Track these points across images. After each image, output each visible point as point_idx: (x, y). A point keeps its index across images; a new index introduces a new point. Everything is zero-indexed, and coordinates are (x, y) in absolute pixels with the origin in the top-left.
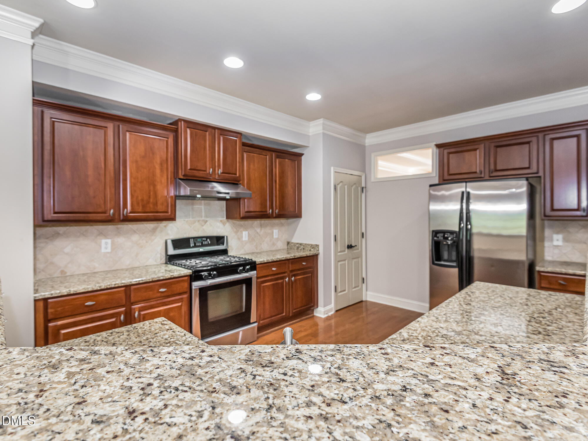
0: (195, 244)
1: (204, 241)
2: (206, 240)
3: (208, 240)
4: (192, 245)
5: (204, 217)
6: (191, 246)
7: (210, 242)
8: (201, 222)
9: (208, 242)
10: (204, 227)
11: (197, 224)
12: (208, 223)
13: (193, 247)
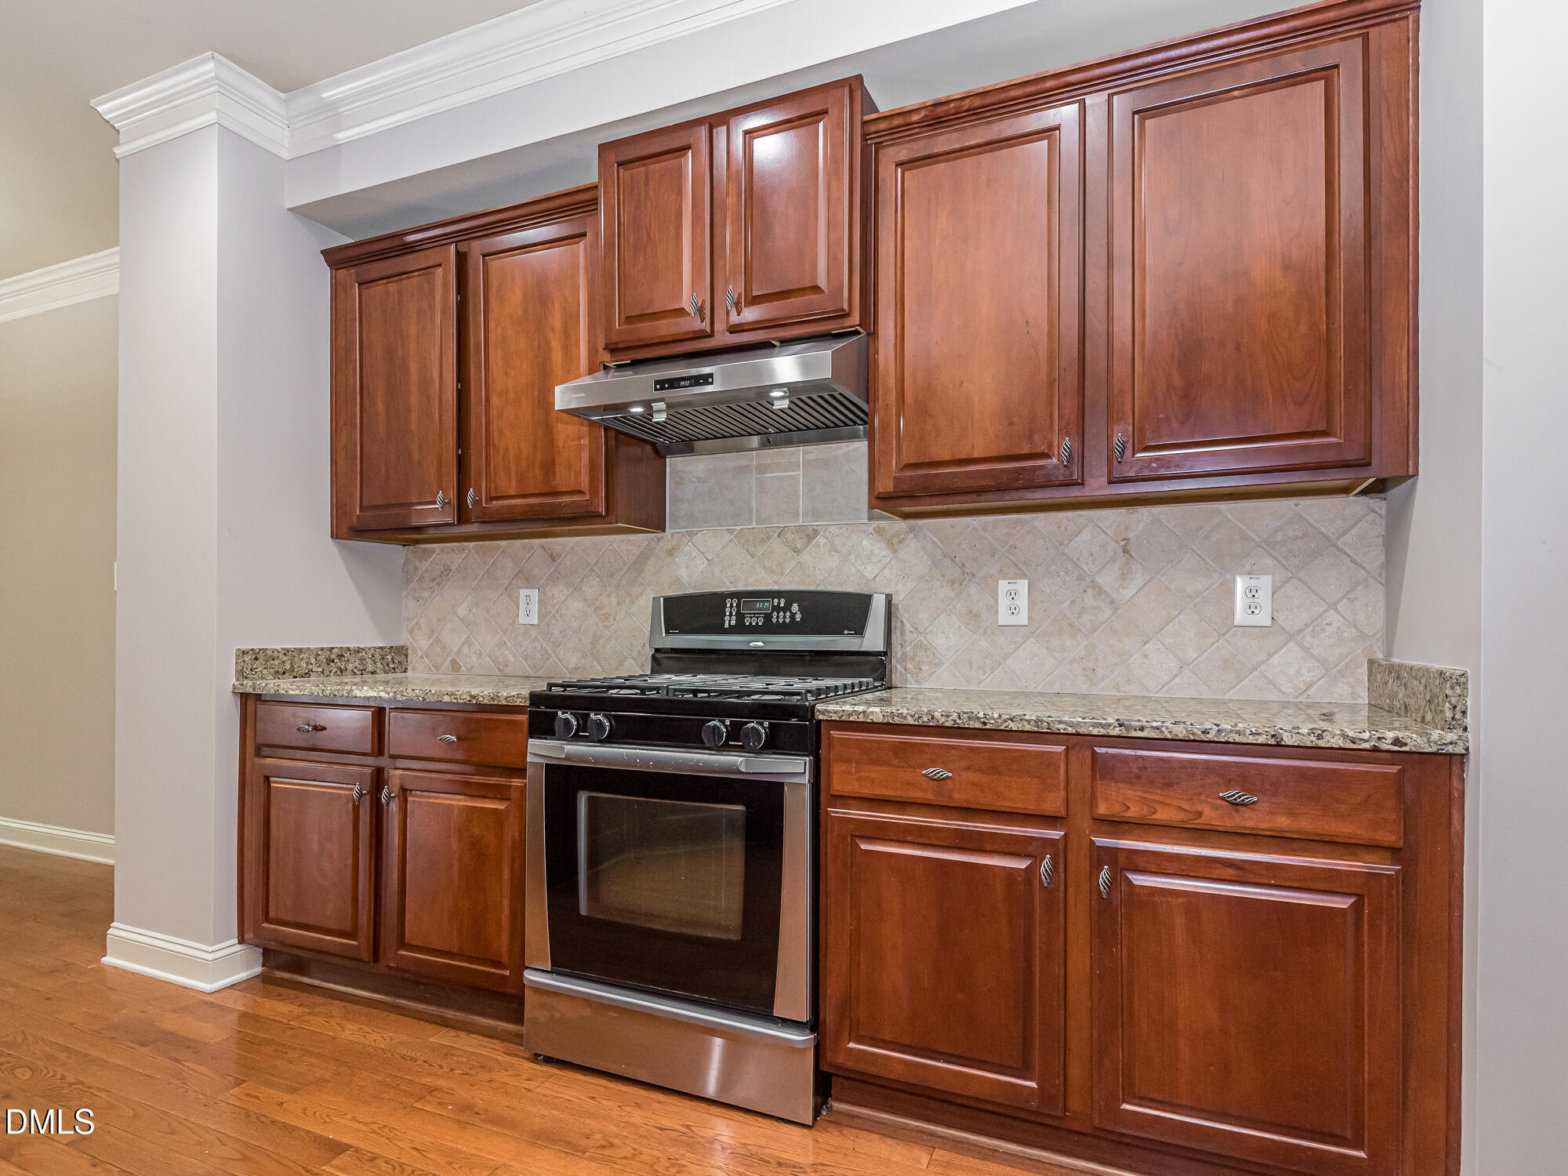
0: (740, 617)
1: (777, 609)
2: (787, 608)
3: (795, 607)
4: (730, 621)
5: (805, 515)
6: (727, 625)
7: (798, 617)
8: (789, 536)
9: (793, 615)
10: (805, 557)
11: (776, 543)
12: (820, 540)
13: (732, 630)
